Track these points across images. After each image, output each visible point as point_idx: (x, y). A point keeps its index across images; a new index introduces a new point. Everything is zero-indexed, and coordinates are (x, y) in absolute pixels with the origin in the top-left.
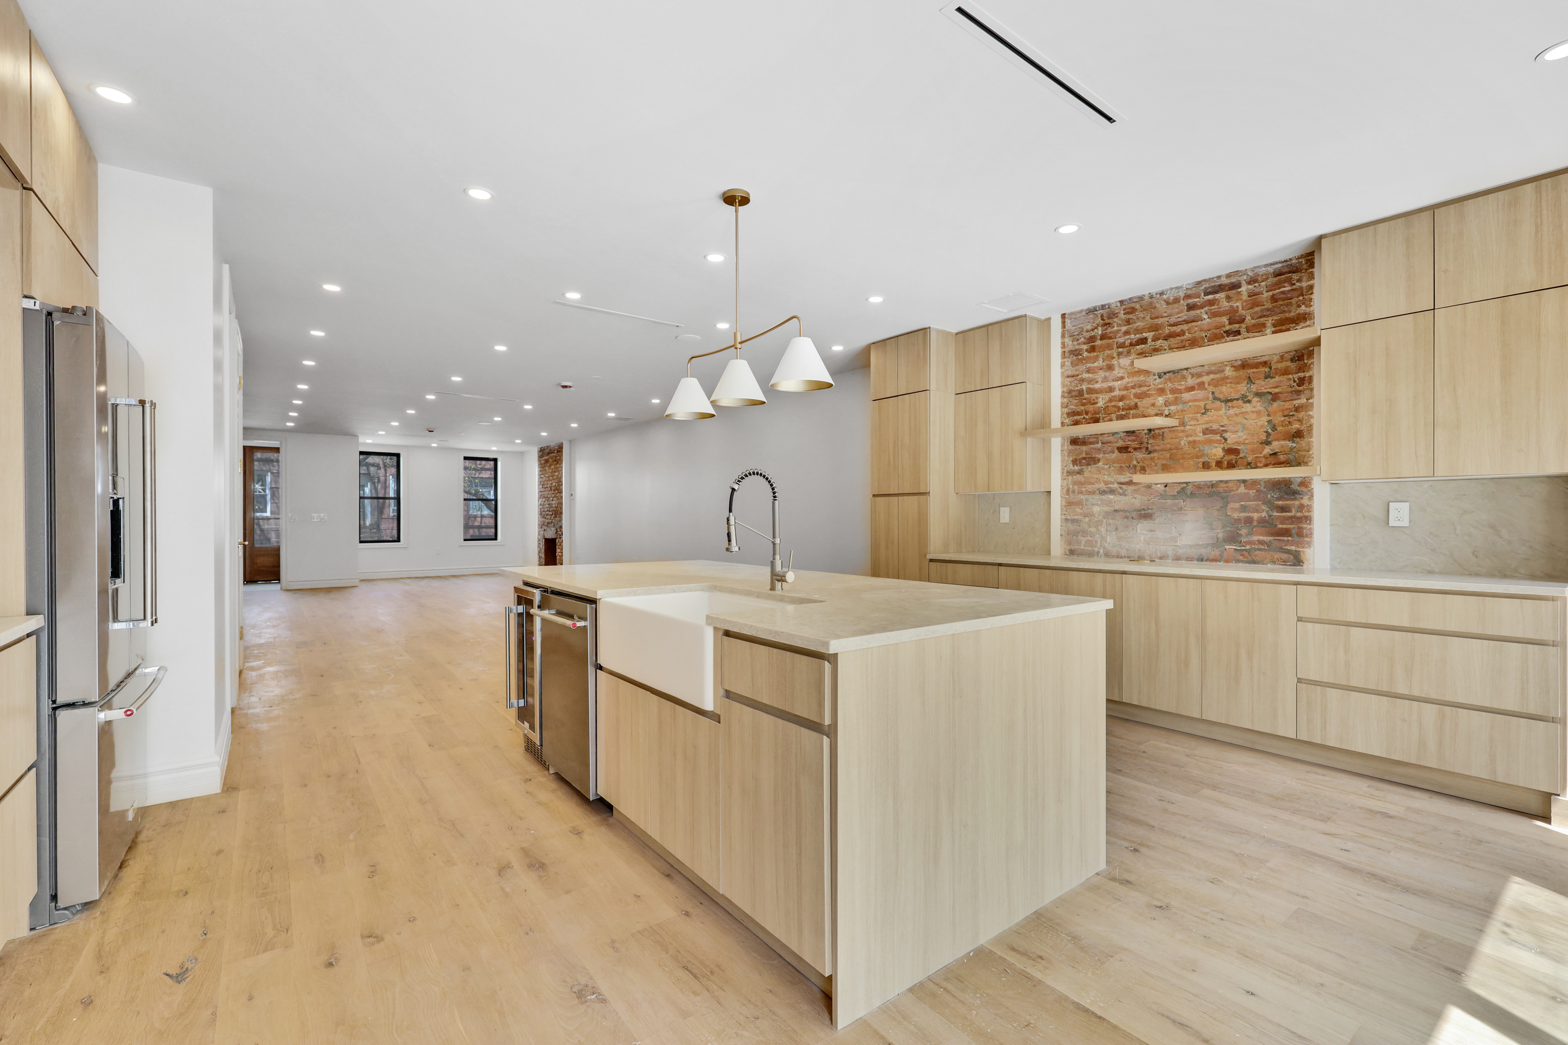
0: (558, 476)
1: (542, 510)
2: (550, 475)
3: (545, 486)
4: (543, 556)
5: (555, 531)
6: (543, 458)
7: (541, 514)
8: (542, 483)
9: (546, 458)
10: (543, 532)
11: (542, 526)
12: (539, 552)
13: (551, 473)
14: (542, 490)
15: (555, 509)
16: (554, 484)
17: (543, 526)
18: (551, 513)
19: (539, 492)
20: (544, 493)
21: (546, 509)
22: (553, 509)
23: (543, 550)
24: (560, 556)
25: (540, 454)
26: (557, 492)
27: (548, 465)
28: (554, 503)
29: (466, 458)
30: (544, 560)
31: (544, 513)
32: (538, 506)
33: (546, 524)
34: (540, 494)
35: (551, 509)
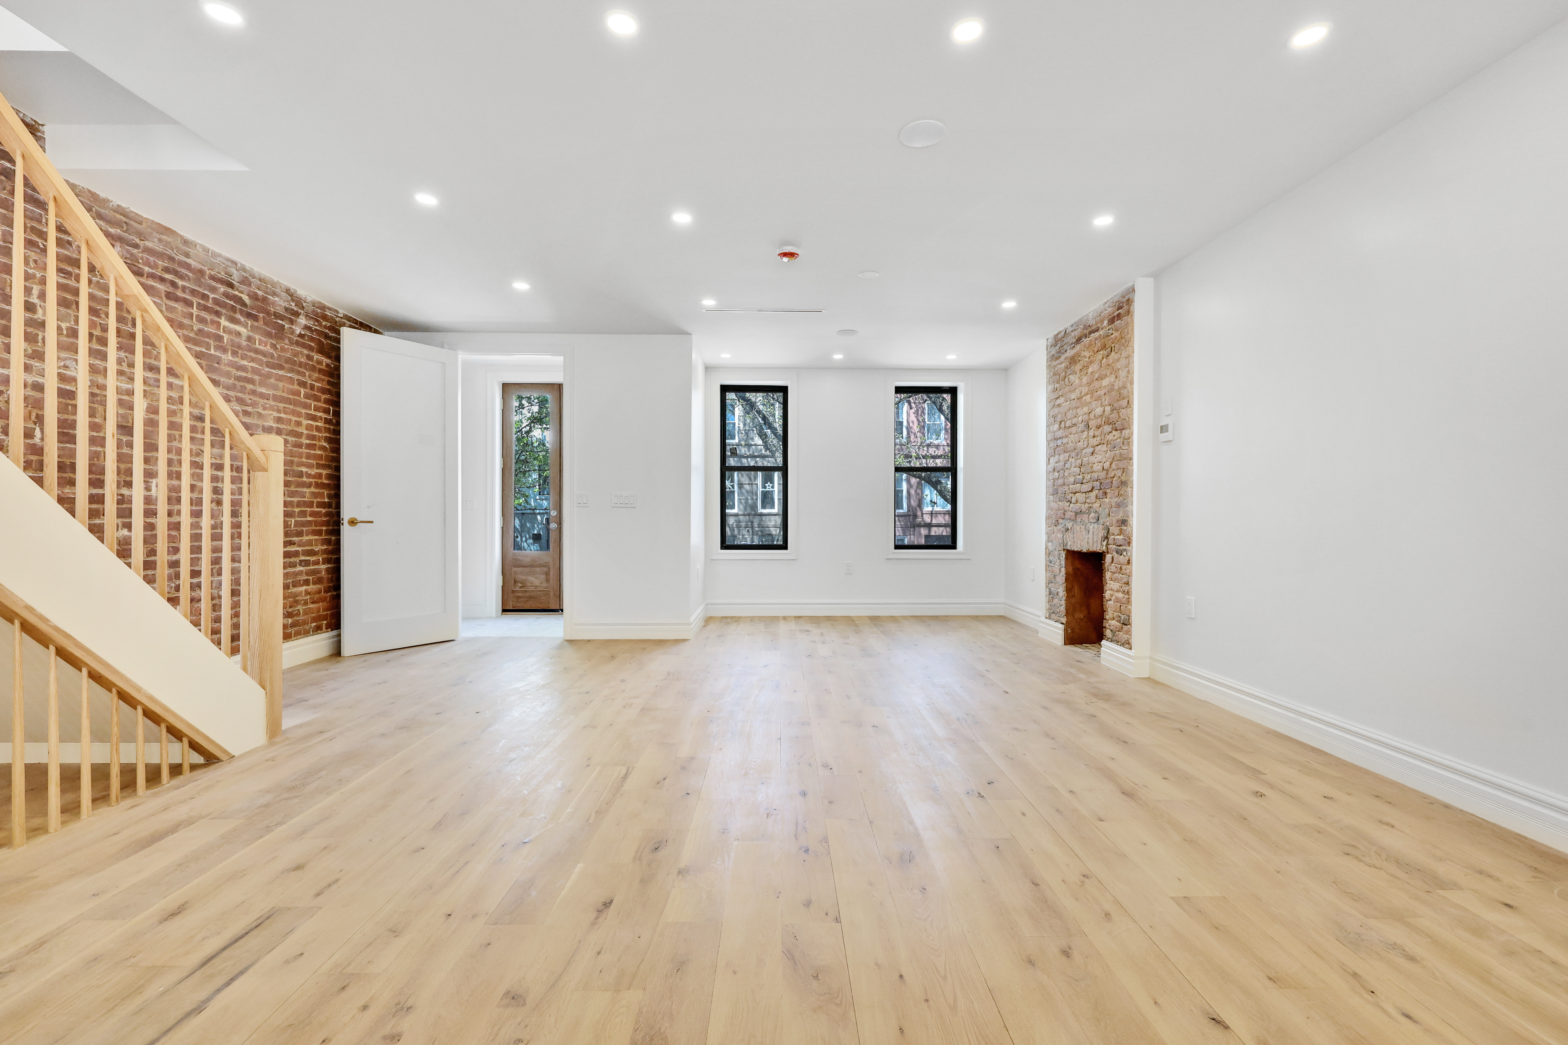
0: (1111, 388)
1: (1060, 481)
2: (1085, 390)
3: (1068, 424)
4: (1062, 592)
5: (1102, 533)
6: (1063, 357)
7: (1055, 493)
8: (1059, 419)
9: (1070, 353)
10: (1060, 536)
11: (1055, 520)
12: (1049, 582)
13: (1089, 384)
14: (1060, 434)
15: (1102, 475)
16: (1099, 411)
17: (1060, 521)
18: (1086, 487)
19: (1048, 442)
20: (1065, 441)
21: (1072, 479)
22: (1095, 475)
23: (1061, 578)
24: (1117, 600)
25: (1054, 351)
26: (1107, 428)
27: (1078, 367)
28: (1100, 459)
29: (899, 390)
30: (1063, 602)
31: (1061, 490)
32: (1048, 473)
33: (1069, 515)
34: (1052, 445)
35: (1088, 477)
